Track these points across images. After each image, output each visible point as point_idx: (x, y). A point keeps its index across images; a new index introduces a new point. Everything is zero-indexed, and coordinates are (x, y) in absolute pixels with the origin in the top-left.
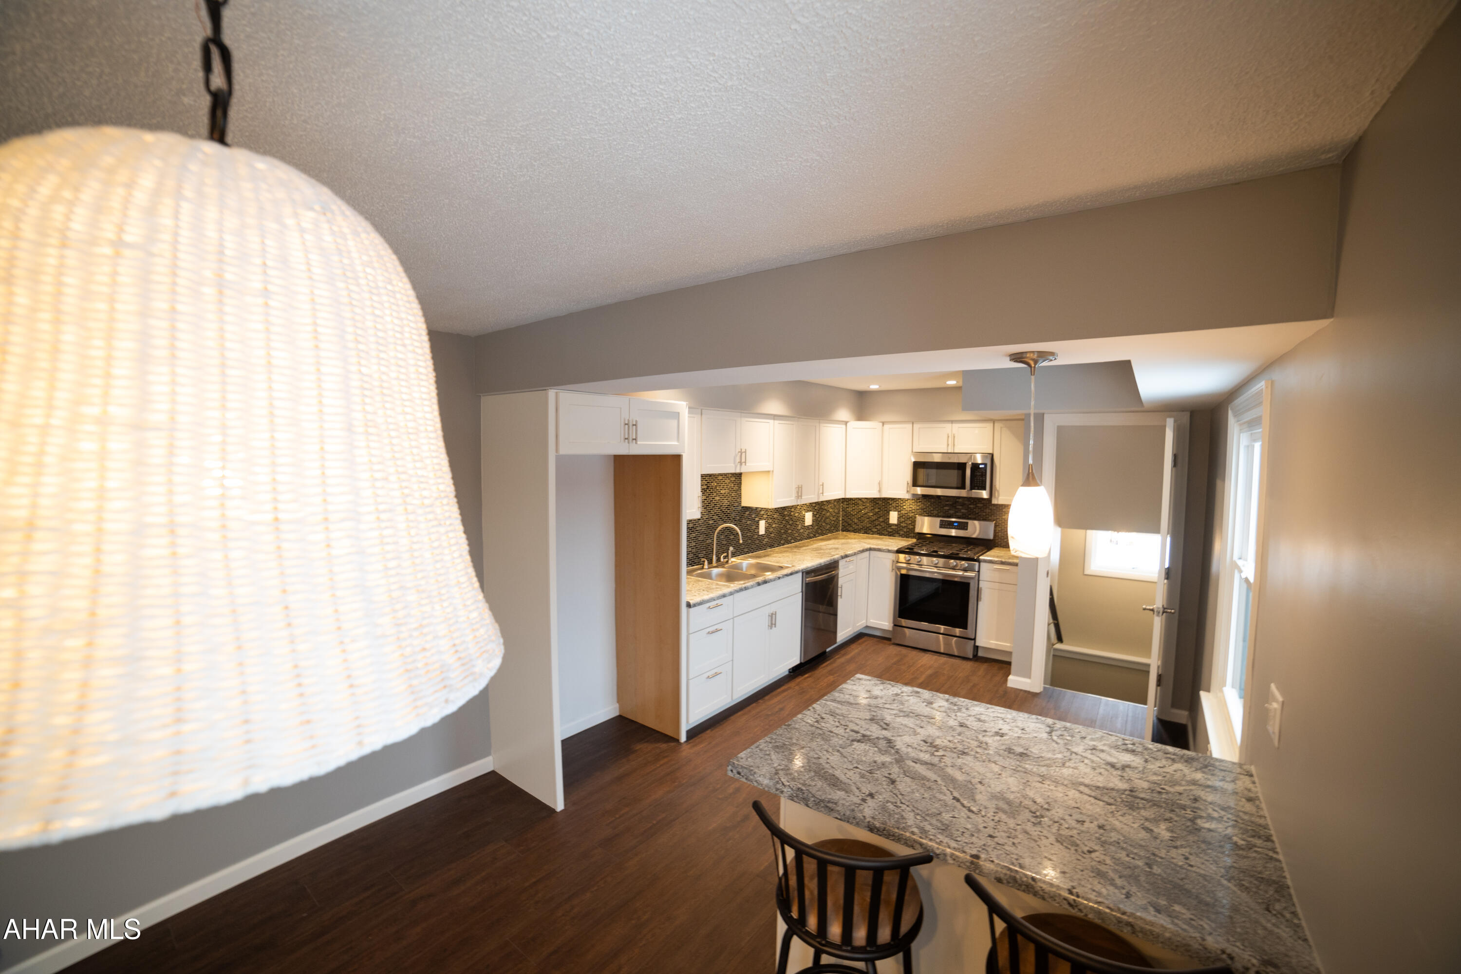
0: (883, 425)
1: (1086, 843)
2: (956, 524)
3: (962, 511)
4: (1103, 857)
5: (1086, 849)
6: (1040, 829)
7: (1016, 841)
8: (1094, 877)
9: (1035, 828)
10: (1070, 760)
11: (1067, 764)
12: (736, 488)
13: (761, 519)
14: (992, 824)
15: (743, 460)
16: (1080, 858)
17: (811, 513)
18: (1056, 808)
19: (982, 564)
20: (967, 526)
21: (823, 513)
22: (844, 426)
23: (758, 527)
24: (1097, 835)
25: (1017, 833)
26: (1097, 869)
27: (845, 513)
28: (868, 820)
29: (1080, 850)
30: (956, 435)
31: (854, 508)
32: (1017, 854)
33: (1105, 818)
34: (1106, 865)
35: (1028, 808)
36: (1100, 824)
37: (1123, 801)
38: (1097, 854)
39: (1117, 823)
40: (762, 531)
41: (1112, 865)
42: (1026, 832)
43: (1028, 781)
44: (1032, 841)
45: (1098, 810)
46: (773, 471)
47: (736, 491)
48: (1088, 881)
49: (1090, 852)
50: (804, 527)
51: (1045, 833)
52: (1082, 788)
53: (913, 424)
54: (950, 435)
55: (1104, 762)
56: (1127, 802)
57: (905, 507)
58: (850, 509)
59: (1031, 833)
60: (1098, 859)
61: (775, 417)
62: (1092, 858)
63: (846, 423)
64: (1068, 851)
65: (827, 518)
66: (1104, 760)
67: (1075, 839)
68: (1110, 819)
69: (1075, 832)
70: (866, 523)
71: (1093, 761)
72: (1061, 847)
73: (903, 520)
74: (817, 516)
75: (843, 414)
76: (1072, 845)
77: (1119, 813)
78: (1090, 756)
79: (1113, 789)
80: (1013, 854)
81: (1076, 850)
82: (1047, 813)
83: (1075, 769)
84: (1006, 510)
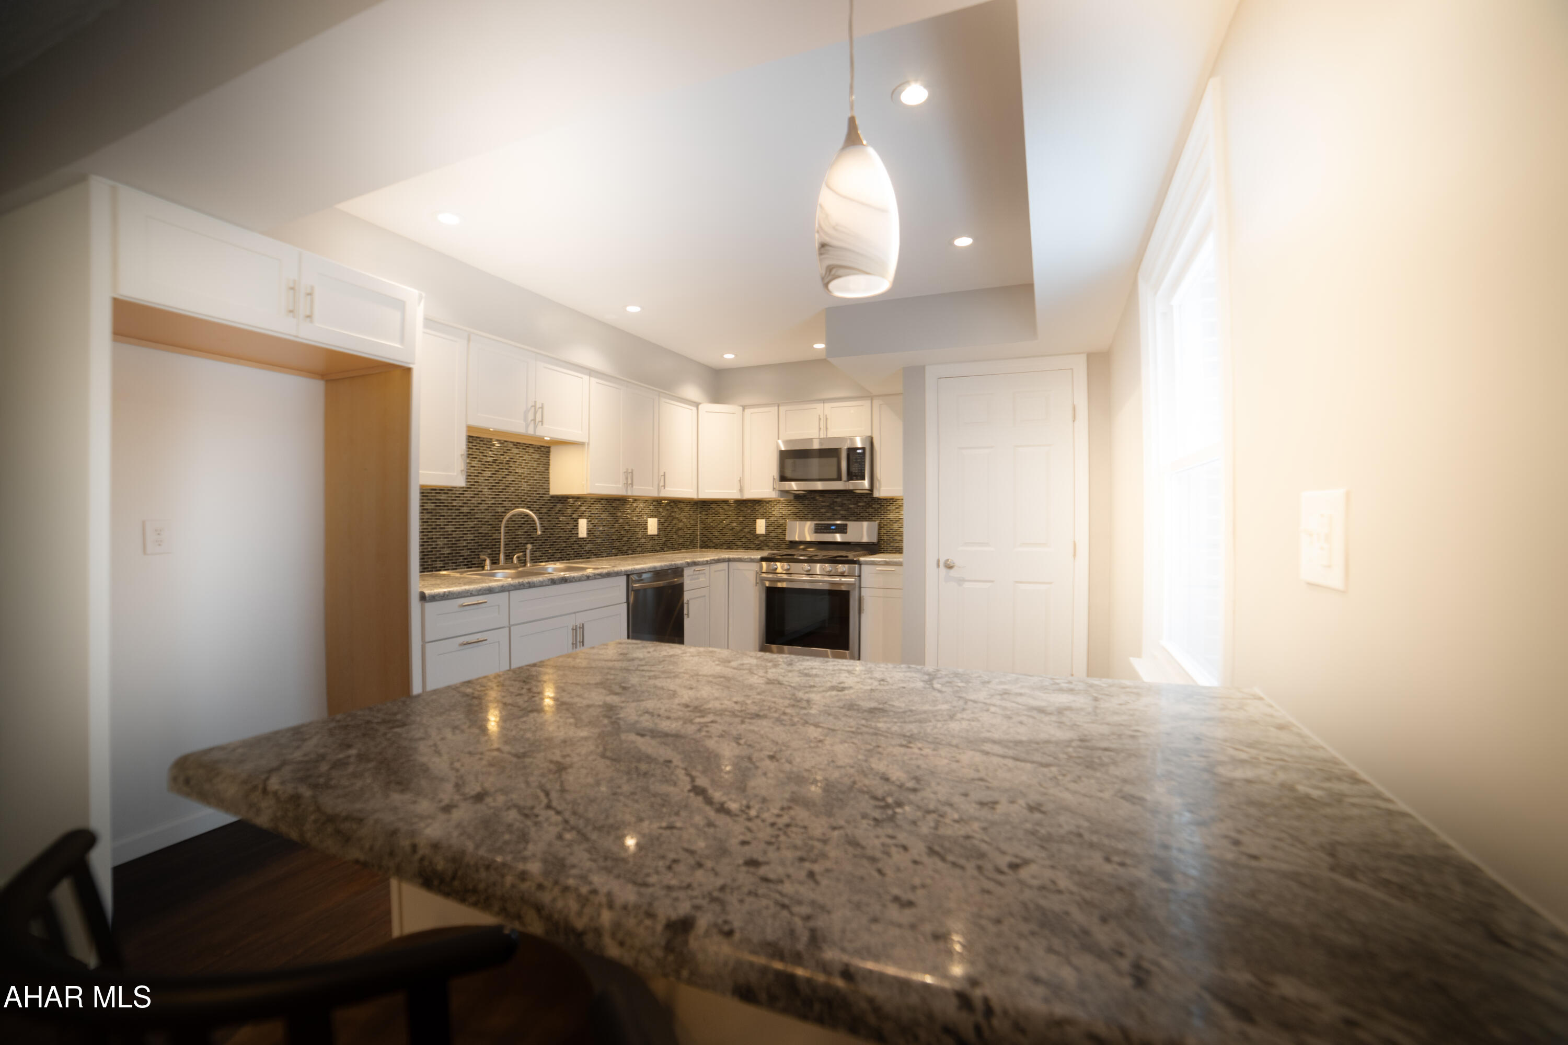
0: (744, 410)
1: (1004, 846)
2: (833, 527)
3: (842, 512)
4: (1048, 874)
5: (1003, 862)
6: (890, 831)
7: (817, 868)
8: (1033, 933)
9: (879, 831)
10: (964, 710)
11: (959, 716)
12: (541, 469)
13: (580, 517)
14: (765, 833)
15: (538, 418)
16: (990, 885)
17: (656, 519)
18: (933, 784)
19: (863, 567)
20: (846, 529)
21: (674, 522)
22: (694, 409)
23: (576, 526)
24: (1028, 826)
25: (827, 848)
26: (1039, 907)
27: (703, 526)
28: (421, 852)
29: (988, 866)
30: (828, 417)
31: (714, 518)
32: (813, 903)
33: (1042, 790)
34: (1060, 892)
35: (867, 793)
36: (1032, 804)
37: (1070, 757)
38: (1033, 868)
39: (1067, 796)
40: (583, 531)
41: (1074, 889)
42: (853, 843)
43: (878, 747)
44: (865, 862)
45: (1024, 778)
46: (588, 444)
47: (541, 473)
48: (1017, 949)
49: (1014, 867)
50: (646, 536)
51: (902, 837)
52: (987, 747)
53: (778, 406)
54: (822, 417)
55: (1024, 707)
56: (1079, 757)
57: (774, 513)
58: (709, 521)
59: (864, 843)
60: (1035, 882)
61: (591, 372)
62: (1022, 883)
63: (697, 405)
64: (958, 872)
65: (680, 529)
66: (1024, 705)
67: (976, 842)
68: (1051, 791)
69: (976, 826)
70: (729, 537)
71: (1005, 708)
72: (940, 865)
73: (772, 528)
74: (666, 524)
75: (692, 391)
76: (968, 858)
77: (1069, 778)
78: (998, 703)
79: (1048, 742)
80: (800, 903)
81: (980, 868)
82: (912, 797)
83: (973, 721)
84: (892, 507)
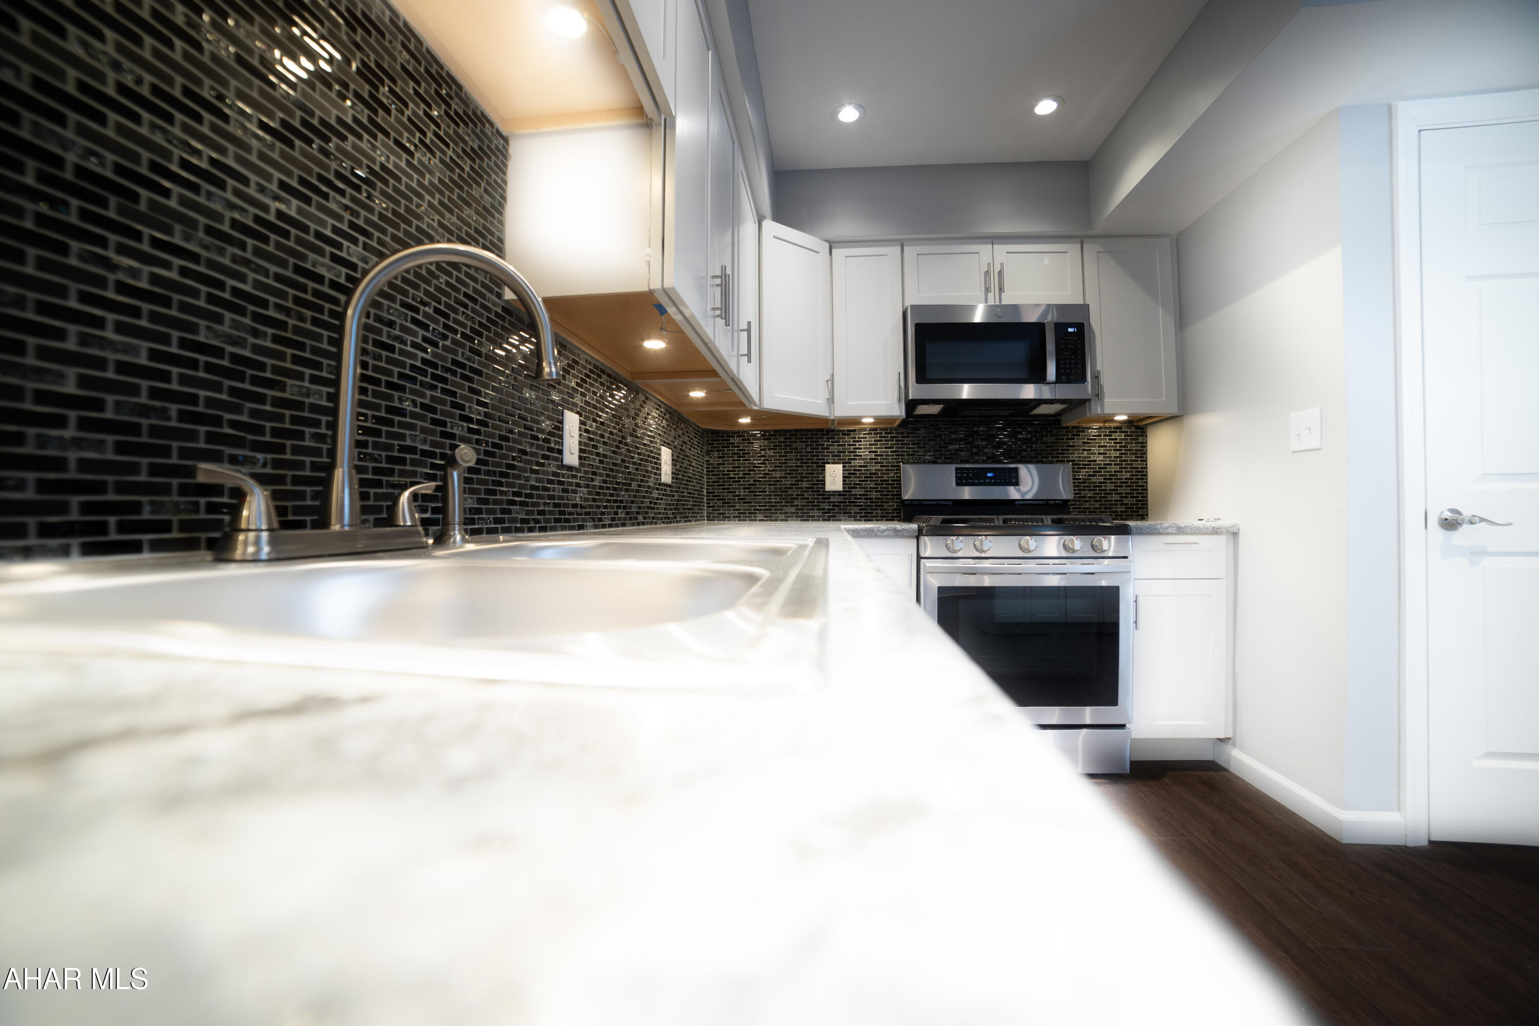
0: (832, 246)
2: (989, 474)
17: (670, 451)
19: (1136, 538)
20: (1017, 477)
21: (685, 463)
22: (756, 225)
23: (559, 434)
27: (714, 478)
30: (1002, 268)
31: (736, 463)
50: (660, 486)
53: (904, 245)
54: (995, 269)
57: (860, 452)
65: (690, 479)
70: (769, 496)
73: (856, 480)
74: (678, 466)
84: (1078, 442)
